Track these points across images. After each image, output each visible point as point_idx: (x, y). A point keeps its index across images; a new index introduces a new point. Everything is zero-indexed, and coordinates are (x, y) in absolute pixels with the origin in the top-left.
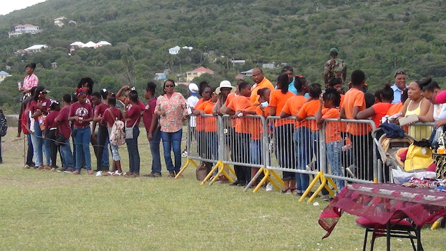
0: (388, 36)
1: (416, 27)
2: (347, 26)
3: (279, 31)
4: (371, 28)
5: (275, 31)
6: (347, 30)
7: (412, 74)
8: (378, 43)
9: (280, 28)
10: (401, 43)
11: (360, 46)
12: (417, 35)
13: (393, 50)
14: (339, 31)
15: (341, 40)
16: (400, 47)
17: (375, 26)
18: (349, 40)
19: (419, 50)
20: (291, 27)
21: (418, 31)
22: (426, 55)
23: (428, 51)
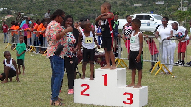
0: (69, 7)
1: (78, 4)
4: (64, 4)
7: (77, 19)
8: (66, 8)
9: (35, 3)
10: (73, 9)
12: (78, 7)
13: (71, 11)
14: (54, 4)
15: (54, 7)
18: (57, 7)
19: (79, 11)
20: (39, 3)
22: (81, 13)
23: (81, 12)
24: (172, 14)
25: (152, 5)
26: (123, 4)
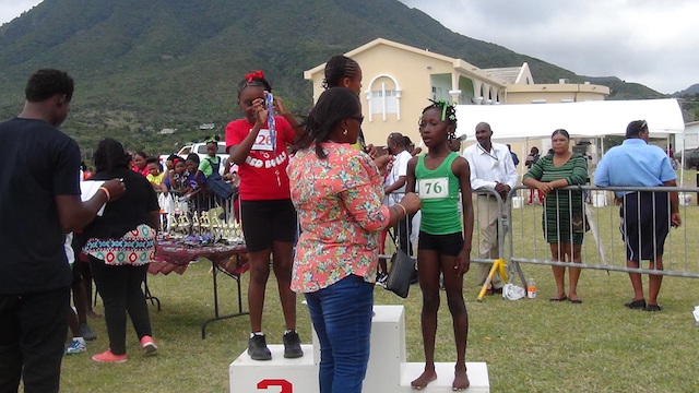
25: (194, 130)
26: (140, 130)
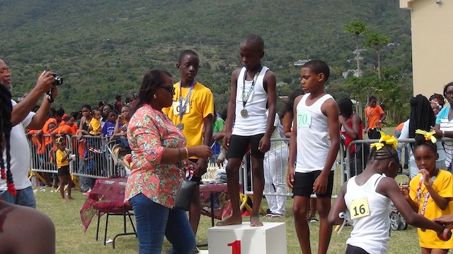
0: (106, 78)
1: (124, 71)
2: (77, 71)
3: (29, 75)
4: (93, 72)
5: (26, 74)
6: (77, 74)
8: (99, 82)
9: (30, 73)
10: (114, 83)
11: (86, 84)
12: (124, 77)
13: (109, 87)
14: (72, 74)
15: (72, 81)
16: (114, 85)
17: (96, 70)
18: (79, 81)
19: (128, 87)
20: (37, 71)
21: (126, 74)
22: (131, 90)
23: (133, 88)
24: (330, 87)
25: (287, 67)
26: (222, 69)
